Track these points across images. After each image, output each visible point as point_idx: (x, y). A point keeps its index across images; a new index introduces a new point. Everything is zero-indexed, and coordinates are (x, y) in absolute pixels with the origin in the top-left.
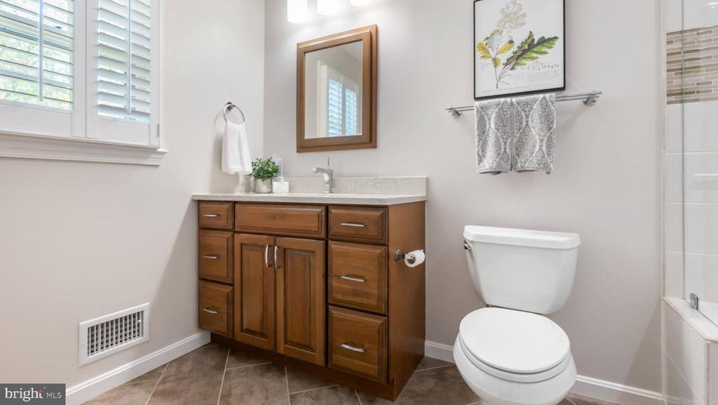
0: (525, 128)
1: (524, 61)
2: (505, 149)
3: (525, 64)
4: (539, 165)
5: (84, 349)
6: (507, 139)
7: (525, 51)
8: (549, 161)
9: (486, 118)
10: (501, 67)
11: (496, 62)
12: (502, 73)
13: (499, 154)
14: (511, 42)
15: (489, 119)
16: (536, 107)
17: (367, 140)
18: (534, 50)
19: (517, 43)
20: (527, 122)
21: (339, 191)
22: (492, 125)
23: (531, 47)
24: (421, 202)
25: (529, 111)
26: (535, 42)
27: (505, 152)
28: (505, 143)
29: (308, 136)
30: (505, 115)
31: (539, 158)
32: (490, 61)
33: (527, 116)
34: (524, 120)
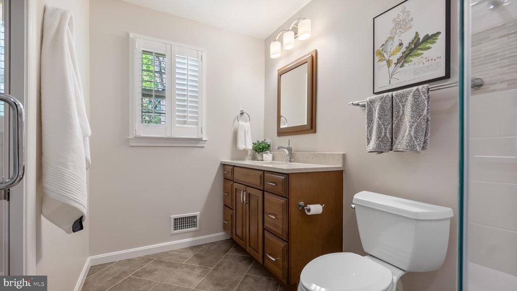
0: (401, 116)
1: (411, 58)
2: (385, 133)
3: (411, 61)
4: (407, 147)
5: (172, 228)
6: (388, 125)
7: (412, 50)
8: (416, 143)
9: (373, 110)
10: (393, 65)
11: (389, 63)
12: (394, 71)
13: (380, 137)
14: (401, 44)
15: (375, 110)
16: (410, 98)
17: (309, 127)
18: (419, 47)
19: (406, 44)
20: (403, 111)
21: (296, 161)
22: (376, 115)
23: (417, 45)
24: (341, 171)
25: (405, 101)
26: (421, 41)
27: (385, 135)
28: (386, 129)
29: (282, 126)
30: (387, 106)
31: (407, 141)
32: (385, 62)
33: (403, 106)
34: (401, 109)
